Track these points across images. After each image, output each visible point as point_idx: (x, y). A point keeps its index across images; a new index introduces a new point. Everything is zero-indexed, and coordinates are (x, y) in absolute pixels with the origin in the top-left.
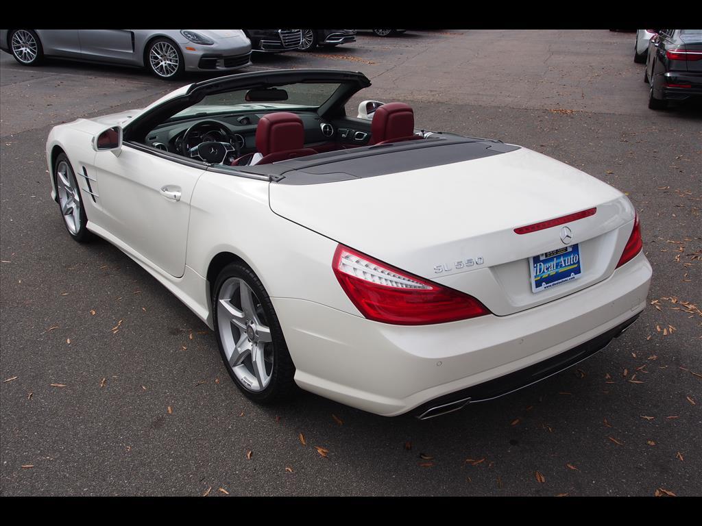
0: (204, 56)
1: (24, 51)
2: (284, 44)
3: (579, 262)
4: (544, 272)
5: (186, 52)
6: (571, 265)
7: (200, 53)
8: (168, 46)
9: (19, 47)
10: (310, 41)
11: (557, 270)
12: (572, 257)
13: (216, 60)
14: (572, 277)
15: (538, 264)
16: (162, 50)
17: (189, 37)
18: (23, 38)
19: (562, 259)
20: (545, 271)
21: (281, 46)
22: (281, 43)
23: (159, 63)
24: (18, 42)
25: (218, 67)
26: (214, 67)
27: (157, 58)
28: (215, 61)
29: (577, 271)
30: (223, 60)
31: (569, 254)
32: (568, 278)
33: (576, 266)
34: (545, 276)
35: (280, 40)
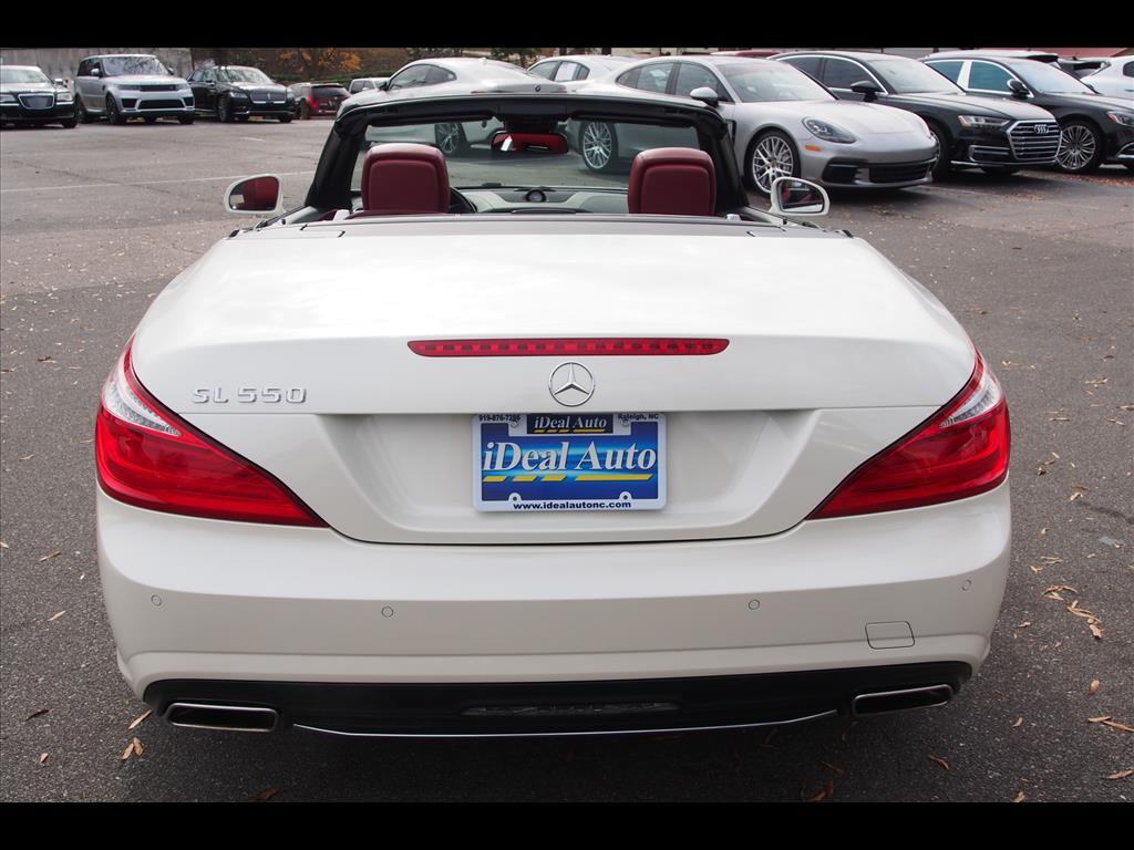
0: (833, 161)
1: (597, 152)
2: (1015, 154)
3: (654, 470)
4: (519, 466)
5: (804, 152)
6: (624, 470)
7: (829, 156)
8: (781, 144)
9: (591, 146)
10: (1089, 155)
11: (570, 473)
12: (631, 451)
13: (855, 169)
14: (621, 500)
15: (502, 446)
16: (771, 149)
17: (815, 130)
18: (597, 133)
19: (592, 450)
20: (525, 464)
21: (1010, 157)
22: (1010, 151)
23: (765, 171)
24: (591, 139)
25: (857, 182)
26: (851, 179)
27: (762, 163)
28: (854, 171)
29: (648, 490)
30: (868, 170)
31: (622, 441)
32: (607, 502)
33: (646, 477)
34: (520, 477)
35: (1009, 146)
